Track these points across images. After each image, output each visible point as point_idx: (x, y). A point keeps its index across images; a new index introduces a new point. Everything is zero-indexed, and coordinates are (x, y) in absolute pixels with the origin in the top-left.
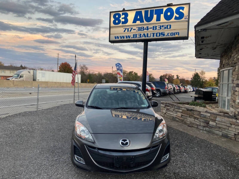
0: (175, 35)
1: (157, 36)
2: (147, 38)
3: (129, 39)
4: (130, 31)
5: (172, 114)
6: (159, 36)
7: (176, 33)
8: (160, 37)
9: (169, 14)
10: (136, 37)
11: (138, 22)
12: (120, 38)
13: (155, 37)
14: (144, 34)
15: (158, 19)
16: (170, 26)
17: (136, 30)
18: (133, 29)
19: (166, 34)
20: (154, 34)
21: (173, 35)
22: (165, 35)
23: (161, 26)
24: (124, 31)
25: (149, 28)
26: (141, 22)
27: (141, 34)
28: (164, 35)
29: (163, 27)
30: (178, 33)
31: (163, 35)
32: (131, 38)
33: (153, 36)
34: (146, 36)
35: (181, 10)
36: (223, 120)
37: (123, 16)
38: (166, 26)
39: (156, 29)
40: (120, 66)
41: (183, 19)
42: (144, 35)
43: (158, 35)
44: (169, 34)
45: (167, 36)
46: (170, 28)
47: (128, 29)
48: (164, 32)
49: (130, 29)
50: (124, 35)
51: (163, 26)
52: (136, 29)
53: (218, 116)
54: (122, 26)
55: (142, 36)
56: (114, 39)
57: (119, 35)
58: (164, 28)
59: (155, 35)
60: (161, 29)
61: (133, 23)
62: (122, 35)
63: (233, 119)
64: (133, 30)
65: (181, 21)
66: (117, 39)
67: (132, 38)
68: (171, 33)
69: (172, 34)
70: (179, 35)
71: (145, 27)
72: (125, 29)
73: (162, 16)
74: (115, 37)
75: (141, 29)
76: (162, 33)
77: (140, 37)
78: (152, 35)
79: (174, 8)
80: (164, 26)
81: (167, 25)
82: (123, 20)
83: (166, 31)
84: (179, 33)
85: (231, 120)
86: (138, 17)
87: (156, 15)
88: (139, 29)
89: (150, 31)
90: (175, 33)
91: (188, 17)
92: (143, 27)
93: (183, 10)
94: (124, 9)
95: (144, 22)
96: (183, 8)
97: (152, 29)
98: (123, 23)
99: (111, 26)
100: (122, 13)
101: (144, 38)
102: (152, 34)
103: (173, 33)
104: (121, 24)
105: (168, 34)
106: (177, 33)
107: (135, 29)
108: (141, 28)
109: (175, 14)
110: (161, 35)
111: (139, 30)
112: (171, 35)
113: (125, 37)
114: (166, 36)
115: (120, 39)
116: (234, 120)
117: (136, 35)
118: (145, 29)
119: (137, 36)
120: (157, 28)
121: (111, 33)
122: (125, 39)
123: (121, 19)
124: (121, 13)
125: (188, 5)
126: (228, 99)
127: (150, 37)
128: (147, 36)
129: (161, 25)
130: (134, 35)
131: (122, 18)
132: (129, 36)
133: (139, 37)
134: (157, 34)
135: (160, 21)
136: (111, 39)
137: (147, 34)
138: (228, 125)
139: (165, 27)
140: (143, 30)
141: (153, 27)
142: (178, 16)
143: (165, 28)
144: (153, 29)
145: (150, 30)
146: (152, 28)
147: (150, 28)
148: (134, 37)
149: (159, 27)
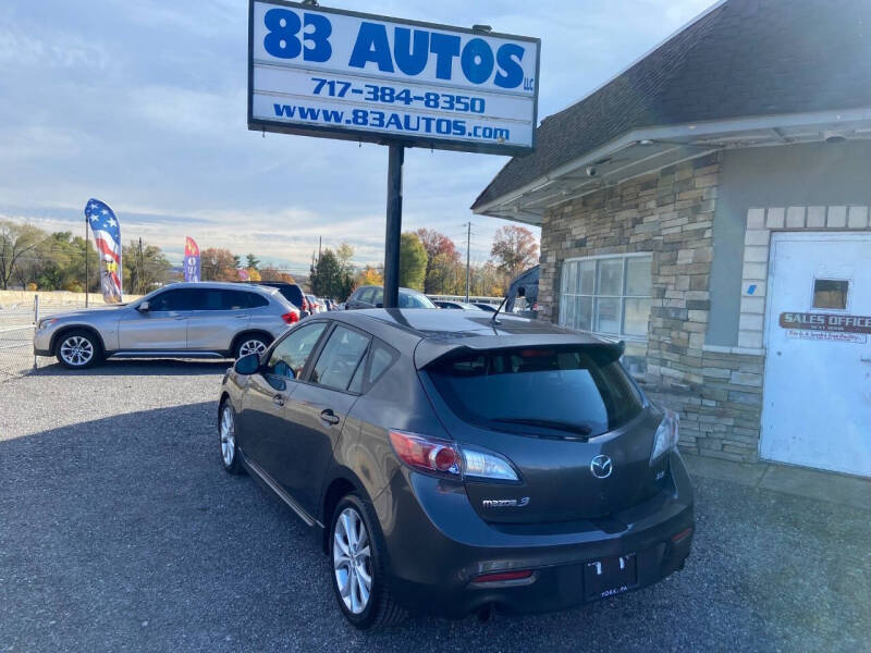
0: (496, 137)
1: (439, 129)
2: (404, 132)
3: (338, 124)
4: (342, 94)
6: (448, 132)
7: (499, 132)
8: (451, 137)
9: (478, 60)
10: (365, 122)
12: (297, 113)
13: (434, 134)
14: (395, 116)
15: (444, 71)
16: (482, 102)
17: (366, 95)
18: (350, 90)
19: (469, 129)
20: (428, 121)
21: (490, 136)
22: (467, 132)
23: (452, 98)
24: (317, 91)
25: (411, 96)
26: (381, 69)
27: (382, 115)
28: (463, 130)
29: (459, 101)
30: (504, 133)
31: (459, 132)
32: (343, 123)
33: (428, 129)
34: (403, 124)
35: (514, 58)
37: (311, 29)
38: (469, 102)
39: (436, 105)
40: (105, 212)
41: (520, 89)
42: (393, 121)
43: (444, 127)
44: (480, 132)
45: (473, 137)
46: (482, 110)
47: (332, 85)
48: (464, 122)
49: (339, 88)
50: (316, 106)
52: (366, 90)
54: (309, 70)
55: (386, 120)
56: (272, 116)
57: (292, 103)
58: (462, 106)
59: (434, 124)
60: (452, 107)
61: (351, 65)
62: (307, 105)
64: (354, 91)
65: (515, 94)
66: (285, 118)
67: (348, 122)
68: (485, 129)
69: (487, 134)
70: (507, 137)
71: (398, 89)
72: (318, 83)
73: (456, 62)
74: (277, 107)
75: (384, 94)
76: (456, 122)
77: (381, 124)
78: (423, 123)
79: (495, 45)
80: (462, 100)
81: (472, 96)
82: (311, 45)
83: (469, 117)
84: (507, 131)
86: (372, 48)
87: (436, 54)
88: (375, 93)
89: (416, 110)
90: (496, 130)
91: (533, 83)
92: (392, 91)
93: (520, 59)
95: (393, 71)
96: (520, 52)
97: (423, 102)
98: (309, 56)
99: (255, 57)
100: (306, 15)
101: (393, 129)
103: (491, 130)
104: (300, 59)
105: (476, 128)
106: (502, 131)
107: (361, 92)
108: (383, 89)
109: (496, 67)
110: (453, 130)
111: (376, 98)
112: (484, 135)
113: (321, 113)
114: (470, 134)
115: (297, 118)
117: (365, 113)
118: (398, 98)
119: (370, 118)
120: (441, 101)
121: (256, 86)
122: (321, 121)
123: (300, 36)
124: (301, 13)
125: (535, 45)
127: (417, 130)
128: (407, 127)
129: (454, 94)
130: (355, 112)
131: (307, 36)
132: (335, 113)
133: (377, 122)
134: (439, 122)
136: (258, 114)
137: (407, 118)
139: (466, 104)
140: (392, 100)
141: (428, 95)
142: (504, 74)
143: (466, 109)
144: (427, 104)
145: (416, 104)
146: (420, 99)
147: (416, 98)
148: (355, 121)
149: (448, 99)
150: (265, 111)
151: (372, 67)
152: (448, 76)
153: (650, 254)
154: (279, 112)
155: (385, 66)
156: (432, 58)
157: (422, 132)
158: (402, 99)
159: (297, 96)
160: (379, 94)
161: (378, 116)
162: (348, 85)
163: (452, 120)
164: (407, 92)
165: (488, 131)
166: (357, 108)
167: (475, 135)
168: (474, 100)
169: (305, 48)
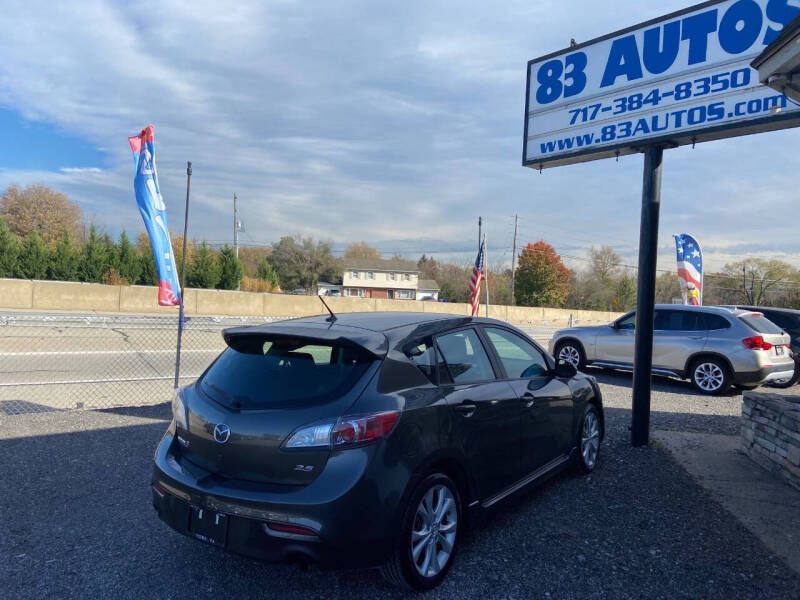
0: (766, 109)
1: (691, 121)
2: (652, 134)
3: (589, 145)
4: (593, 117)
5: (771, 447)
6: (702, 119)
7: (770, 102)
8: (706, 124)
9: (740, 26)
10: (613, 137)
12: (557, 146)
13: (685, 126)
14: (642, 122)
15: (698, 54)
16: (747, 72)
17: (614, 109)
18: (600, 110)
19: (729, 108)
20: (678, 115)
21: (758, 110)
22: (726, 113)
23: (707, 80)
24: (573, 122)
25: (660, 95)
26: (630, 79)
27: (629, 124)
28: (721, 113)
30: (780, 100)
31: (716, 116)
32: (594, 144)
33: (678, 124)
34: (650, 129)
37: (570, 68)
38: (728, 77)
39: (688, 94)
42: (640, 127)
43: (697, 115)
44: (743, 109)
45: (735, 117)
46: (746, 81)
47: (585, 111)
48: (722, 103)
49: (590, 112)
50: (572, 135)
51: (715, 80)
52: (614, 105)
54: (567, 105)
55: (633, 129)
56: (539, 154)
57: (553, 139)
58: (720, 86)
59: (685, 117)
60: (707, 91)
61: (602, 86)
62: (564, 137)
64: (604, 110)
66: (548, 153)
67: (597, 141)
68: (751, 103)
69: (754, 108)
70: (785, 104)
71: (646, 92)
72: (574, 113)
73: (713, 39)
74: (543, 146)
75: (632, 103)
76: (711, 106)
77: (628, 134)
78: (672, 119)
80: (720, 79)
81: (731, 71)
82: (570, 82)
83: (730, 95)
84: (785, 97)
86: (622, 62)
87: (688, 40)
88: (623, 105)
89: (664, 108)
90: (766, 100)
92: (640, 96)
94: (573, 42)
95: (640, 76)
97: (673, 97)
98: (570, 92)
99: (530, 110)
100: (567, 58)
101: (640, 135)
102: (674, 116)
103: (758, 102)
104: (561, 99)
105: (738, 106)
106: (775, 98)
107: (610, 108)
108: (631, 98)
109: (766, 23)
110: (708, 117)
111: (623, 110)
112: (750, 110)
113: (575, 140)
114: (731, 115)
115: (557, 151)
117: (613, 128)
118: (646, 101)
119: (618, 132)
120: (694, 90)
121: (530, 133)
122: (575, 147)
123: (562, 79)
124: (562, 59)
127: (665, 128)
128: (655, 128)
129: (710, 74)
130: (604, 130)
131: (567, 76)
132: (587, 137)
133: (624, 133)
134: (691, 112)
135: (704, 60)
136: (529, 156)
137: (655, 120)
139: (725, 82)
140: (639, 106)
141: (678, 88)
142: (778, 27)
143: (725, 87)
144: (678, 97)
145: (664, 102)
146: (671, 94)
147: (665, 95)
148: (604, 139)
149: (702, 83)
150: (535, 152)
151: (621, 80)
152: (703, 58)
154: (544, 150)
155: (635, 74)
156: (684, 46)
157: (672, 129)
158: (651, 101)
159: (558, 132)
160: (627, 104)
161: (625, 127)
162: (598, 106)
163: (707, 105)
164: (655, 92)
165: (755, 105)
166: (606, 125)
167: (737, 112)
168: (735, 75)
169: (566, 86)
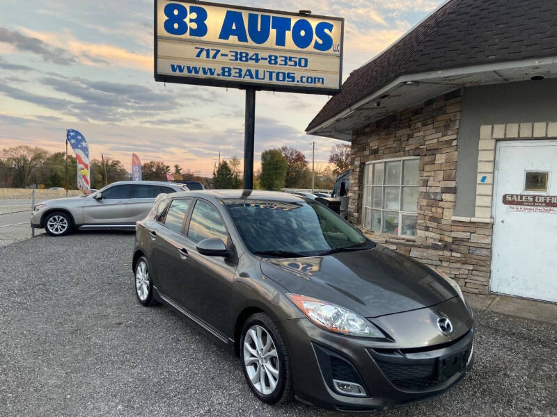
0: (315, 83)
1: (278, 79)
2: (255, 81)
3: (212, 76)
4: (214, 57)
6: (284, 80)
7: (317, 79)
8: (285, 83)
9: (303, 33)
10: (230, 75)
11: (233, 39)
12: (186, 70)
13: (274, 82)
14: (249, 71)
15: (281, 40)
16: (306, 60)
17: (230, 57)
18: (219, 54)
19: (298, 78)
20: (271, 73)
21: (311, 83)
22: (296, 80)
23: (286, 58)
24: (199, 55)
25: (259, 57)
26: (239, 40)
27: (240, 70)
28: (293, 79)
29: (290, 60)
30: (321, 80)
31: (291, 80)
32: (215, 76)
33: (271, 78)
34: (254, 75)
35: (326, 31)
36: (425, 254)
37: (194, 16)
38: (297, 60)
39: (276, 63)
40: (79, 137)
41: (330, 51)
42: (248, 73)
43: (281, 76)
44: (304, 80)
45: (300, 83)
46: (306, 65)
47: (208, 51)
48: (294, 74)
49: (212, 53)
50: (199, 65)
52: (230, 54)
53: (412, 249)
54: (192, 42)
55: (243, 74)
56: (169, 72)
57: (182, 64)
58: (293, 63)
59: (274, 75)
60: (286, 64)
61: (220, 38)
62: (192, 65)
63: (445, 252)
64: (222, 55)
65: (327, 55)
66: (178, 73)
67: (218, 75)
68: (308, 78)
69: (310, 81)
70: (323, 83)
71: (251, 53)
72: (199, 50)
73: (289, 34)
74: (173, 66)
75: (241, 57)
76: (288, 74)
77: (240, 76)
78: (267, 75)
79: (314, 23)
80: (293, 59)
81: (299, 57)
82: (194, 25)
83: (297, 70)
84: (323, 79)
85: (441, 253)
86: (234, 27)
87: (275, 30)
88: (236, 56)
89: (263, 66)
90: (315, 78)
91: (339, 47)
92: (247, 54)
93: (331, 31)
95: (246, 41)
96: (330, 27)
97: (267, 61)
98: (193, 32)
99: (158, 34)
100: (190, 7)
101: (247, 79)
102: (268, 73)
103: (311, 78)
104: (187, 35)
105: (302, 78)
106: (319, 79)
107: (227, 55)
108: (241, 54)
109: (315, 37)
110: (287, 79)
111: (236, 59)
112: (308, 82)
113: (201, 69)
114: (298, 81)
115: (185, 73)
116: (447, 253)
117: (230, 69)
118: (251, 59)
119: (233, 72)
120: (279, 60)
121: (159, 53)
122: (201, 75)
123: (187, 20)
124: (187, 6)
125: (340, 22)
126: (403, 216)
127: (263, 79)
128: (257, 77)
129: (288, 55)
130: (223, 69)
131: (191, 21)
132: (210, 70)
133: (238, 75)
134: (278, 74)
135: (284, 45)
136: (161, 71)
137: (257, 72)
138: (435, 263)
139: (295, 62)
140: (247, 60)
141: (270, 57)
142: (320, 42)
143: (295, 65)
144: (270, 62)
145: (262, 62)
146: (266, 59)
147: (262, 59)
148: (223, 74)
149: (283, 59)
150: (165, 69)
153: (418, 157)
154: (174, 70)
155: (242, 38)
156: (273, 32)
157: (266, 81)
158: (253, 59)
159: (185, 59)
160: (238, 57)
161: (238, 71)
163: (286, 72)
164: (257, 55)
165: (310, 79)
166: (224, 66)
167: (302, 81)
168: (300, 59)
169: (190, 28)
